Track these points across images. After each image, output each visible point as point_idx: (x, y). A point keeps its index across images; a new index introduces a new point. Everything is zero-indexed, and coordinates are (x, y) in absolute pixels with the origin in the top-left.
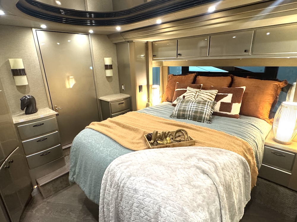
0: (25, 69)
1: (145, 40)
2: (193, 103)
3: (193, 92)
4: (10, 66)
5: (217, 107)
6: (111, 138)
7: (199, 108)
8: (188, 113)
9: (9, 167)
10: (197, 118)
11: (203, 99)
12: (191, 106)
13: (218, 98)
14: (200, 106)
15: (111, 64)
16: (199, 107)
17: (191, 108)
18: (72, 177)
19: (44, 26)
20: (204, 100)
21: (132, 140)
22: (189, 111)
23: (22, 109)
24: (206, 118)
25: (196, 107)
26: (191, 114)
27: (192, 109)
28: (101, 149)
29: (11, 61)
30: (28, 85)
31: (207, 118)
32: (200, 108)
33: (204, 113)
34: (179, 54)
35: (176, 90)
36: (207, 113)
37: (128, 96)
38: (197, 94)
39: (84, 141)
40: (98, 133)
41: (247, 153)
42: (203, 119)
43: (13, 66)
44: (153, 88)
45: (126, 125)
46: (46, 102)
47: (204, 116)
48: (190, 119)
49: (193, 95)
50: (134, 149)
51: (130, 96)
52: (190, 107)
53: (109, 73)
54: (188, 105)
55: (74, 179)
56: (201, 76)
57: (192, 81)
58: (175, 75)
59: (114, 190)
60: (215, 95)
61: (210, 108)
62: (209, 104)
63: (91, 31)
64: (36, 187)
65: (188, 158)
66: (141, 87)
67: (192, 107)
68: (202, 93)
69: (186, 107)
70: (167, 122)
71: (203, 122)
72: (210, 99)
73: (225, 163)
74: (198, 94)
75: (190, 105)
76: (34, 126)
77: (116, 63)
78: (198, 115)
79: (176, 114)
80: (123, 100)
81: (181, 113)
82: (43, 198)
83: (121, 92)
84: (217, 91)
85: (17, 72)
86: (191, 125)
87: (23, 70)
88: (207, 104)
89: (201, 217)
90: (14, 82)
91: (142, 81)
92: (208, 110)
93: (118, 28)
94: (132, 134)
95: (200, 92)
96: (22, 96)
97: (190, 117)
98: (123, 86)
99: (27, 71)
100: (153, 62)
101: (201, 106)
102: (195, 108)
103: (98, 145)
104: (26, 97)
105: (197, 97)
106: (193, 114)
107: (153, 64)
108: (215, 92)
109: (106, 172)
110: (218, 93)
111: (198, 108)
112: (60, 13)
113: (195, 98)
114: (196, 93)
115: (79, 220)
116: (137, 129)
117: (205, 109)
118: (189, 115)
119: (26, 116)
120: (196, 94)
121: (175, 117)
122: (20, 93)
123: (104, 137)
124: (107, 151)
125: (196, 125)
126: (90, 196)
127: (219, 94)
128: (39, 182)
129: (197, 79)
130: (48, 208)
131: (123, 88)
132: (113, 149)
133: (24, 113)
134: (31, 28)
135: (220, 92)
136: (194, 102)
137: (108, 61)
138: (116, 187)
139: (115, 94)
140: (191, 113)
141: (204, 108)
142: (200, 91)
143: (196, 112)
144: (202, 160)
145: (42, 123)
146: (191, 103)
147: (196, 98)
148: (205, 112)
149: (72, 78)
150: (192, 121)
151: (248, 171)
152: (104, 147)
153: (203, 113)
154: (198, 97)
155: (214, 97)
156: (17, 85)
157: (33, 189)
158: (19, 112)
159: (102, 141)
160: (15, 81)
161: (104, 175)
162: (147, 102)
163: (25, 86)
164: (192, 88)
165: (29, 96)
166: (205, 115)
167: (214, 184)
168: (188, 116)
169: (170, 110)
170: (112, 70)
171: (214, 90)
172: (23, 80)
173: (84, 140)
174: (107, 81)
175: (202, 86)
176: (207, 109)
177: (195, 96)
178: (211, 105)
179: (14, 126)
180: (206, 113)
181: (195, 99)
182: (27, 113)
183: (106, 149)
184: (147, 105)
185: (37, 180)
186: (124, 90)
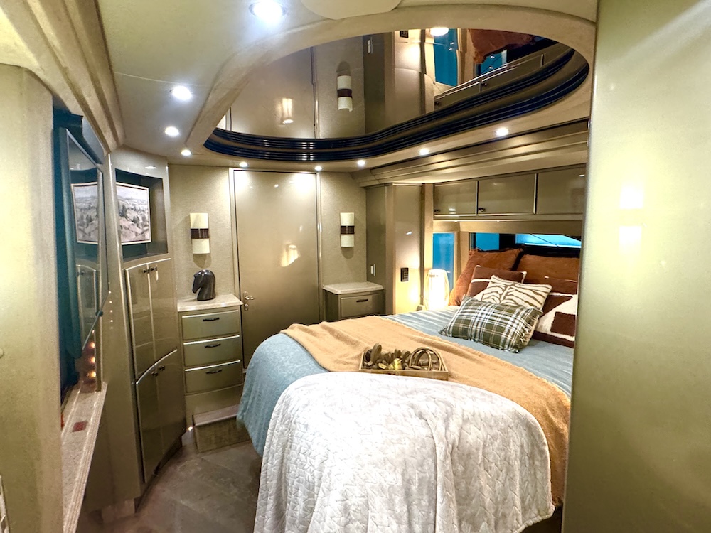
0: (210, 229)
1: (419, 181)
2: (488, 309)
3: (499, 286)
4: (190, 223)
5: (547, 323)
6: (307, 351)
7: (498, 319)
8: (474, 327)
9: (157, 374)
10: (491, 339)
11: (515, 301)
12: (482, 314)
13: (550, 303)
14: (499, 315)
15: (352, 225)
16: (497, 317)
17: (481, 317)
18: (241, 415)
19: (244, 164)
20: (517, 304)
21: (341, 357)
22: (475, 324)
23: (194, 291)
24: (508, 341)
25: (492, 316)
26: (478, 330)
27: (481, 321)
28: (285, 364)
29: (193, 216)
30: (210, 254)
31: (510, 341)
32: (500, 320)
33: (506, 331)
34: (480, 209)
35: (473, 281)
36: (512, 330)
37: (379, 287)
38: (505, 292)
39: (267, 351)
40: (292, 341)
41: (554, 414)
42: (502, 341)
43: (195, 223)
44: (431, 276)
45: (342, 334)
46: (231, 284)
47: (504, 335)
48: (476, 339)
49: (497, 292)
50: (331, 369)
51: (382, 288)
52: (479, 315)
53: (347, 241)
54: (476, 311)
55: (243, 418)
56: (530, 254)
57: (511, 265)
58: (483, 251)
59: (284, 427)
60: (545, 295)
61: (524, 322)
62: (523, 312)
63: (318, 168)
64: (190, 428)
65: (411, 393)
66: (404, 272)
67: (484, 316)
68: (517, 290)
69: (472, 314)
70: (423, 338)
71: (503, 349)
72: (531, 304)
73: (477, 414)
74: (507, 290)
75: (482, 311)
76: (204, 320)
77: (364, 223)
78: (493, 332)
79: (451, 328)
80: (369, 293)
81: (461, 326)
82: (197, 452)
83: (368, 281)
84: (550, 287)
85: (198, 234)
86: (466, 350)
87: (207, 230)
88: (516, 313)
89: (386, 479)
90: (190, 247)
91: (409, 259)
92: (515, 325)
93: (361, 163)
94: (347, 348)
95: (512, 287)
96: (197, 270)
97: (477, 336)
98: (372, 267)
99: (211, 232)
100: (436, 222)
101: (502, 316)
102: (489, 317)
103: (283, 358)
104: (203, 272)
105: (504, 298)
106: (483, 329)
107: (435, 227)
108: (544, 289)
109: (280, 400)
110: (551, 292)
111: (495, 318)
112: (263, 145)
113: (499, 299)
114: (504, 288)
115: (240, 500)
116: (357, 342)
117: (510, 323)
118: (476, 331)
119: (196, 302)
120: (503, 290)
121: (449, 333)
122: (197, 266)
123: (299, 347)
124: (293, 368)
125: (474, 351)
126: (257, 446)
127: (555, 294)
128: (196, 420)
129: (522, 260)
130: (200, 469)
131: (372, 272)
132: (303, 366)
133: (196, 298)
134: (227, 167)
135: (556, 290)
136: (490, 306)
137: (347, 219)
138: (286, 422)
139: (356, 281)
140: (479, 327)
141: (508, 320)
142: (514, 285)
143: (489, 326)
144: (433, 400)
145: (217, 317)
146: (484, 308)
147: (501, 299)
148: (507, 328)
149: (294, 249)
150: (479, 344)
151: (542, 448)
152: (291, 362)
153: (503, 330)
154: (507, 297)
155: (542, 300)
156: (194, 253)
157: (185, 431)
158: (189, 296)
159: (292, 353)
160: (192, 247)
161: (277, 405)
162: (418, 304)
163: (205, 254)
164: (500, 279)
165: (207, 271)
166: (508, 334)
167: (433, 438)
168: (473, 333)
169: (445, 320)
170: (352, 236)
171: (544, 285)
172: (203, 246)
173: (268, 349)
174: (343, 257)
175: (524, 276)
176: (514, 322)
177: (500, 295)
178: (528, 315)
179: (176, 315)
180: (509, 331)
181: (501, 301)
182: (200, 299)
183: (292, 364)
184: (419, 309)
185: (195, 416)
186: (373, 275)
